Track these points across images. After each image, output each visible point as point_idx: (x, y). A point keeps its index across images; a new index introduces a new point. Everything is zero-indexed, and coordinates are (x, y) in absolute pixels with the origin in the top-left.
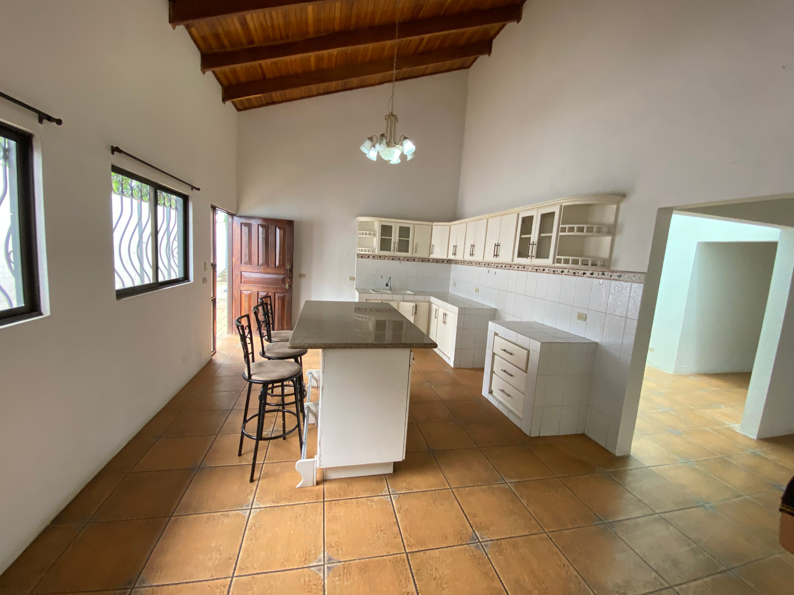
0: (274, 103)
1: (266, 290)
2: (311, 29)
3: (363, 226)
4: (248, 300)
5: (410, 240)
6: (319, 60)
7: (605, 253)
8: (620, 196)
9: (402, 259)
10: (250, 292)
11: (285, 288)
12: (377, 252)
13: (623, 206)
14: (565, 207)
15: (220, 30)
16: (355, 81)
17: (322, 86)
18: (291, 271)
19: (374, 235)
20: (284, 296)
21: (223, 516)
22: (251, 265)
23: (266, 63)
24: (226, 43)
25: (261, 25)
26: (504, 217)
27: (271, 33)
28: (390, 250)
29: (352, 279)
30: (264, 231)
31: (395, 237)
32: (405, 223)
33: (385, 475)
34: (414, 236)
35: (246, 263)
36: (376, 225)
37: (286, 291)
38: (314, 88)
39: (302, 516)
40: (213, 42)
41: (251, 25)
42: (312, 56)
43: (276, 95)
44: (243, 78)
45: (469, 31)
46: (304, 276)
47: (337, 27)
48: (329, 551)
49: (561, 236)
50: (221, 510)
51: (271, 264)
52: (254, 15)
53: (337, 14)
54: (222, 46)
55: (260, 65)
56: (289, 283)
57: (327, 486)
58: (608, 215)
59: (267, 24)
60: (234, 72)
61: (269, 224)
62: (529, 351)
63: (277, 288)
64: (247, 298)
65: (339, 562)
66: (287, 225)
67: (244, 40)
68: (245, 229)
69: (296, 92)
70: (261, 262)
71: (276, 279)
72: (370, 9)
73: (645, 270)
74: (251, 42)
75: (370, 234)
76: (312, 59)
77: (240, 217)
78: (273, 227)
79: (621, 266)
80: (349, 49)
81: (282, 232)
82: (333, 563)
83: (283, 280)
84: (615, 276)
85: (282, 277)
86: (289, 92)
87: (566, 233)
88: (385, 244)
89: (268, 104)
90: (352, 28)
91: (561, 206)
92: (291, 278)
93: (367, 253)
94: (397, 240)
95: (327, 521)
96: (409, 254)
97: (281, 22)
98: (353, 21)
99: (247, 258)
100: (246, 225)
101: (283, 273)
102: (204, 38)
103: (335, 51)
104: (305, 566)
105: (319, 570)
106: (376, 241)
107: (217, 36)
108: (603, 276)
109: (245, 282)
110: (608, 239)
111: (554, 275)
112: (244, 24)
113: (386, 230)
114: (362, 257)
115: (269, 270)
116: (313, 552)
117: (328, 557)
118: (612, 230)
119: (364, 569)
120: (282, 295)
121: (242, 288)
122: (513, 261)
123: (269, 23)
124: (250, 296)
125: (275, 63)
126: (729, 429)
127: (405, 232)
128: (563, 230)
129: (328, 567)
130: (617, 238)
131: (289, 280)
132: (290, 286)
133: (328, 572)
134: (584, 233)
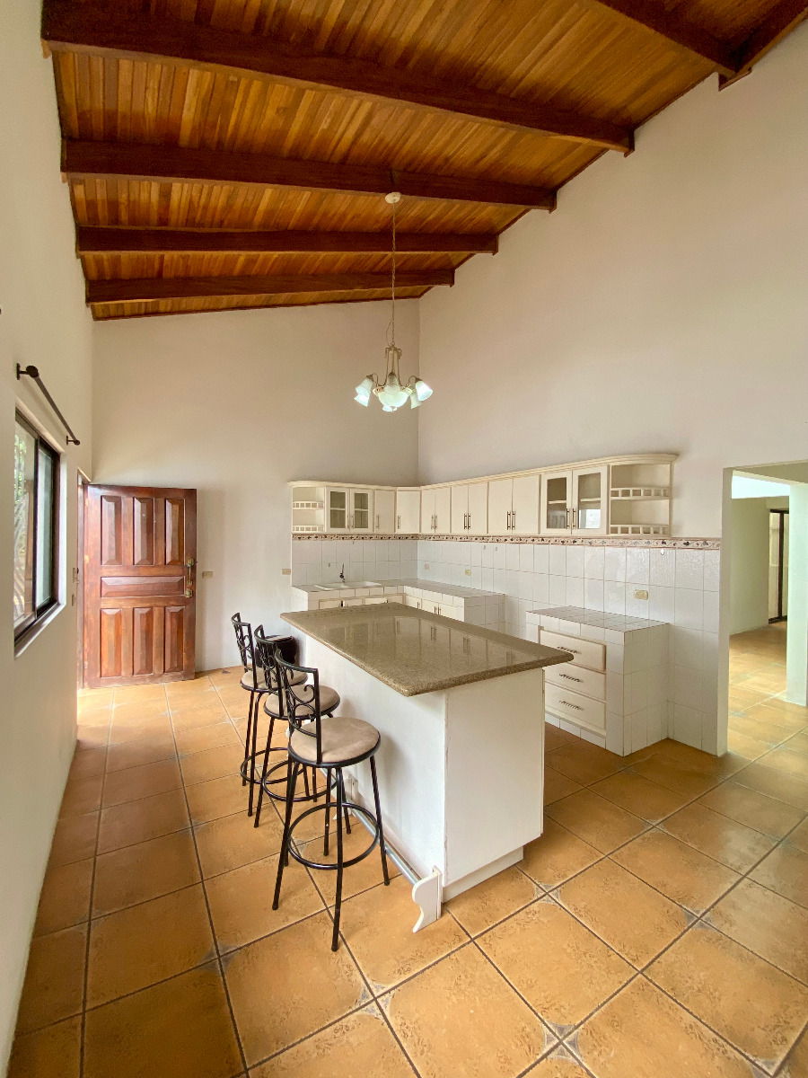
0: (156, 313)
1: (148, 605)
2: (258, 218)
3: (299, 494)
4: (114, 625)
5: (370, 510)
6: (251, 261)
7: (663, 519)
8: (675, 455)
9: (355, 537)
10: (117, 611)
11: (184, 598)
12: (326, 529)
13: (676, 465)
14: (614, 467)
15: (123, 198)
16: (284, 296)
17: (236, 299)
18: (194, 568)
19: (321, 507)
20: (181, 610)
21: (341, 1032)
22: (121, 564)
23: (171, 255)
24: (124, 216)
25: (191, 201)
26: (515, 479)
27: (199, 215)
28: (343, 526)
29: (286, 572)
30: (145, 507)
31: (350, 508)
32: (360, 489)
33: (515, 865)
34: (374, 507)
35: (110, 562)
36: (322, 491)
37: (185, 602)
38: (225, 299)
39: (463, 977)
40: (103, 212)
41: (175, 197)
42: (242, 256)
43: (164, 303)
44: (125, 272)
45: (434, 256)
46: (211, 574)
47: (292, 223)
48: (548, 1017)
49: (613, 501)
50: (328, 1023)
51: (157, 561)
52: (186, 186)
53: (299, 209)
54: (117, 221)
55: (162, 257)
56: (190, 588)
57: (455, 912)
58: (662, 475)
59: (199, 202)
60: (116, 262)
61: (152, 496)
62: (605, 647)
63: (167, 600)
64: (113, 622)
65: (577, 1027)
66: (185, 499)
67: (154, 217)
68: (109, 507)
69: (197, 301)
70: (138, 558)
71: (168, 585)
72: (343, 209)
73: (720, 536)
74: (163, 221)
75: (314, 506)
76: (242, 259)
77: (99, 486)
78: (161, 500)
79: (687, 532)
80: (295, 253)
81: (177, 507)
82: (570, 1033)
83: (181, 585)
84: (680, 544)
85: (178, 579)
86: (185, 302)
87: (620, 498)
88: (337, 519)
89: (147, 314)
90: (311, 228)
91: (609, 466)
92: (193, 580)
93: (305, 532)
94: (352, 512)
95: (504, 970)
96: (368, 531)
97: (221, 202)
98: (315, 221)
99: (113, 553)
100: (109, 498)
101: (181, 572)
102: (91, 205)
103: (276, 254)
104: (538, 1057)
105: (562, 1053)
106: (322, 517)
107: (113, 205)
108: (664, 545)
109: (109, 595)
110: (665, 502)
111: (591, 548)
112: (166, 194)
113: (337, 499)
114: (299, 538)
115: (154, 571)
116: (528, 1030)
117: (556, 1026)
118: (668, 493)
119: (614, 1022)
120: (177, 609)
121: (102, 606)
122: (539, 533)
123: (203, 200)
124: (118, 617)
125: (185, 258)
126: (776, 699)
127: (361, 500)
128: (615, 494)
129: (570, 1043)
130: (675, 501)
131: (190, 584)
132: (193, 594)
133: (577, 1050)
134: (631, 497)
